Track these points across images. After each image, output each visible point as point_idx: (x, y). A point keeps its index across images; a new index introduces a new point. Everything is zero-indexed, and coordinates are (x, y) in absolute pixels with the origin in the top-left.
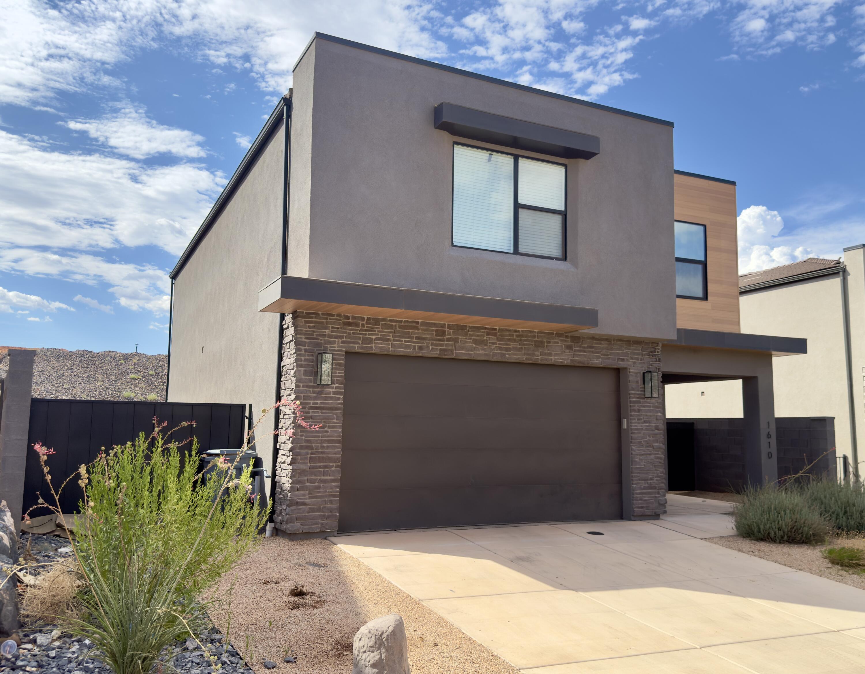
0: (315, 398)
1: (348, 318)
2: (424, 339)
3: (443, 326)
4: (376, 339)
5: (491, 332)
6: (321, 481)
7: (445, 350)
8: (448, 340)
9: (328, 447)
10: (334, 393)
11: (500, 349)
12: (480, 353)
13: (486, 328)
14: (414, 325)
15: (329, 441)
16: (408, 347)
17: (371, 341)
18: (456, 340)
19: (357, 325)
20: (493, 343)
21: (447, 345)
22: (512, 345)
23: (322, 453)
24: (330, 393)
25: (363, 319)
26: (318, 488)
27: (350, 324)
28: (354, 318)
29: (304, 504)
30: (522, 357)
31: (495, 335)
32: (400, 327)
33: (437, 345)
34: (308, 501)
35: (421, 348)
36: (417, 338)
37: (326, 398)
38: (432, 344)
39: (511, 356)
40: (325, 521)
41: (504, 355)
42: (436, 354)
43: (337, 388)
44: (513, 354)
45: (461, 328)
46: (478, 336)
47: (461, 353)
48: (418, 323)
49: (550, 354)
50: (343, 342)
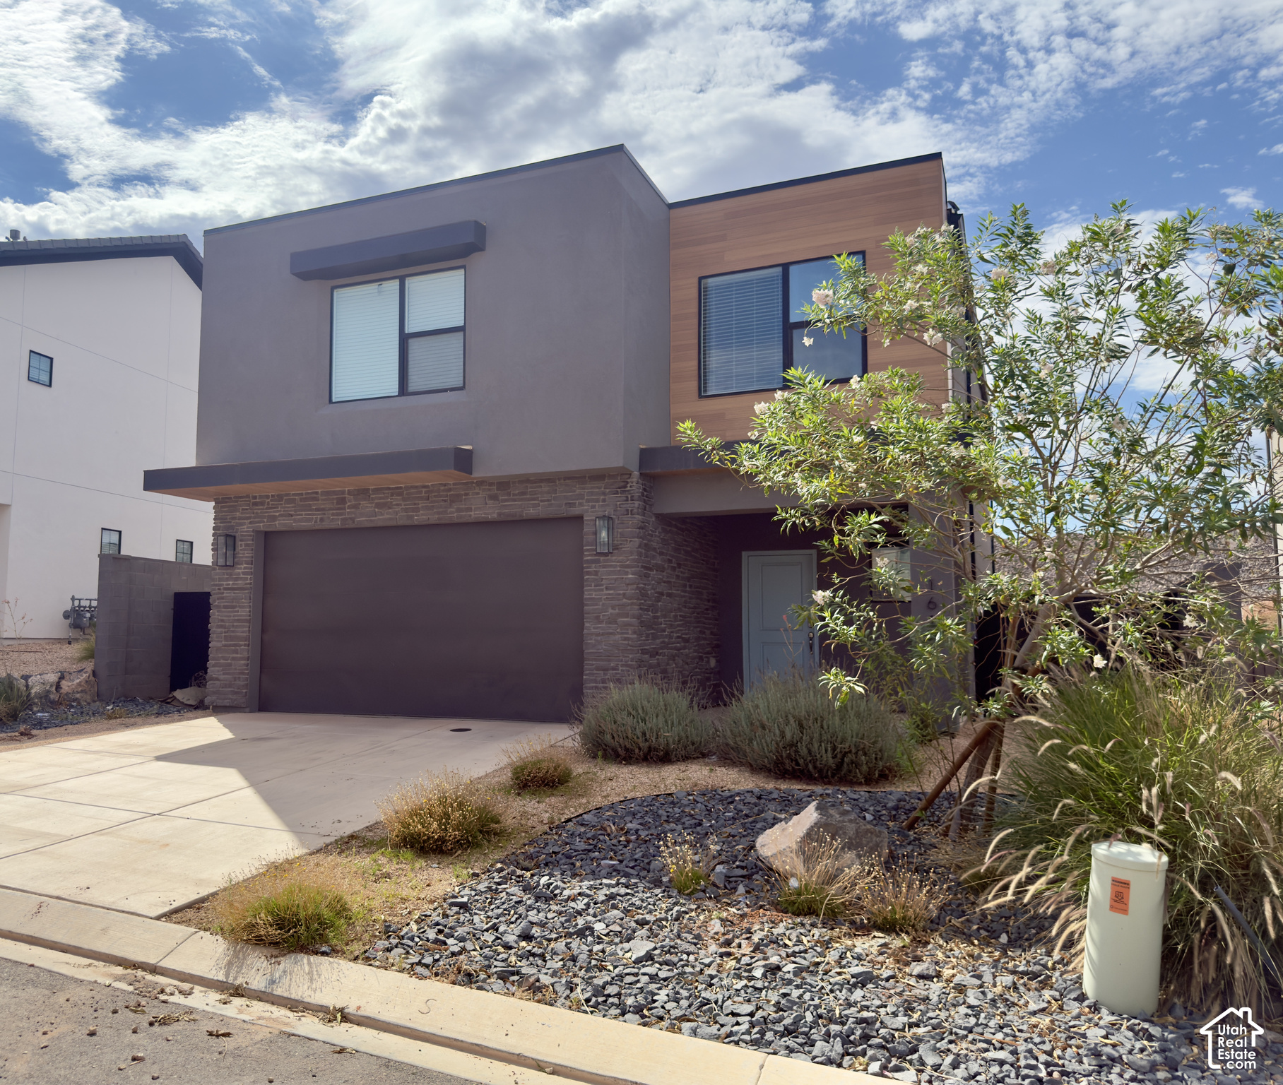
0: (227, 580)
1: (255, 497)
2: (323, 509)
3: (343, 492)
4: (280, 515)
5: (397, 491)
6: (233, 659)
7: (346, 519)
8: (349, 508)
9: (237, 627)
10: (244, 573)
11: (406, 510)
12: (384, 517)
13: (389, 488)
14: (314, 497)
15: (238, 621)
16: (310, 520)
17: (274, 518)
18: (356, 507)
19: (262, 504)
20: (397, 505)
21: (349, 513)
22: (421, 504)
23: (233, 632)
24: (239, 574)
25: (267, 497)
26: (230, 665)
27: (255, 504)
28: (261, 497)
29: (217, 679)
30: (433, 518)
31: (400, 494)
32: (301, 500)
33: (338, 515)
34: (222, 677)
35: (322, 520)
36: (318, 510)
37: (236, 579)
38: (333, 515)
39: (421, 517)
40: (235, 697)
41: (411, 517)
42: (337, 524)
43: (245, 568)
44: (423, 515)
45: (363, 493)
46: (381, 498)
47: (363, 521)
48: (317, 493)
49: (470, 509)
50: (250, 523)
